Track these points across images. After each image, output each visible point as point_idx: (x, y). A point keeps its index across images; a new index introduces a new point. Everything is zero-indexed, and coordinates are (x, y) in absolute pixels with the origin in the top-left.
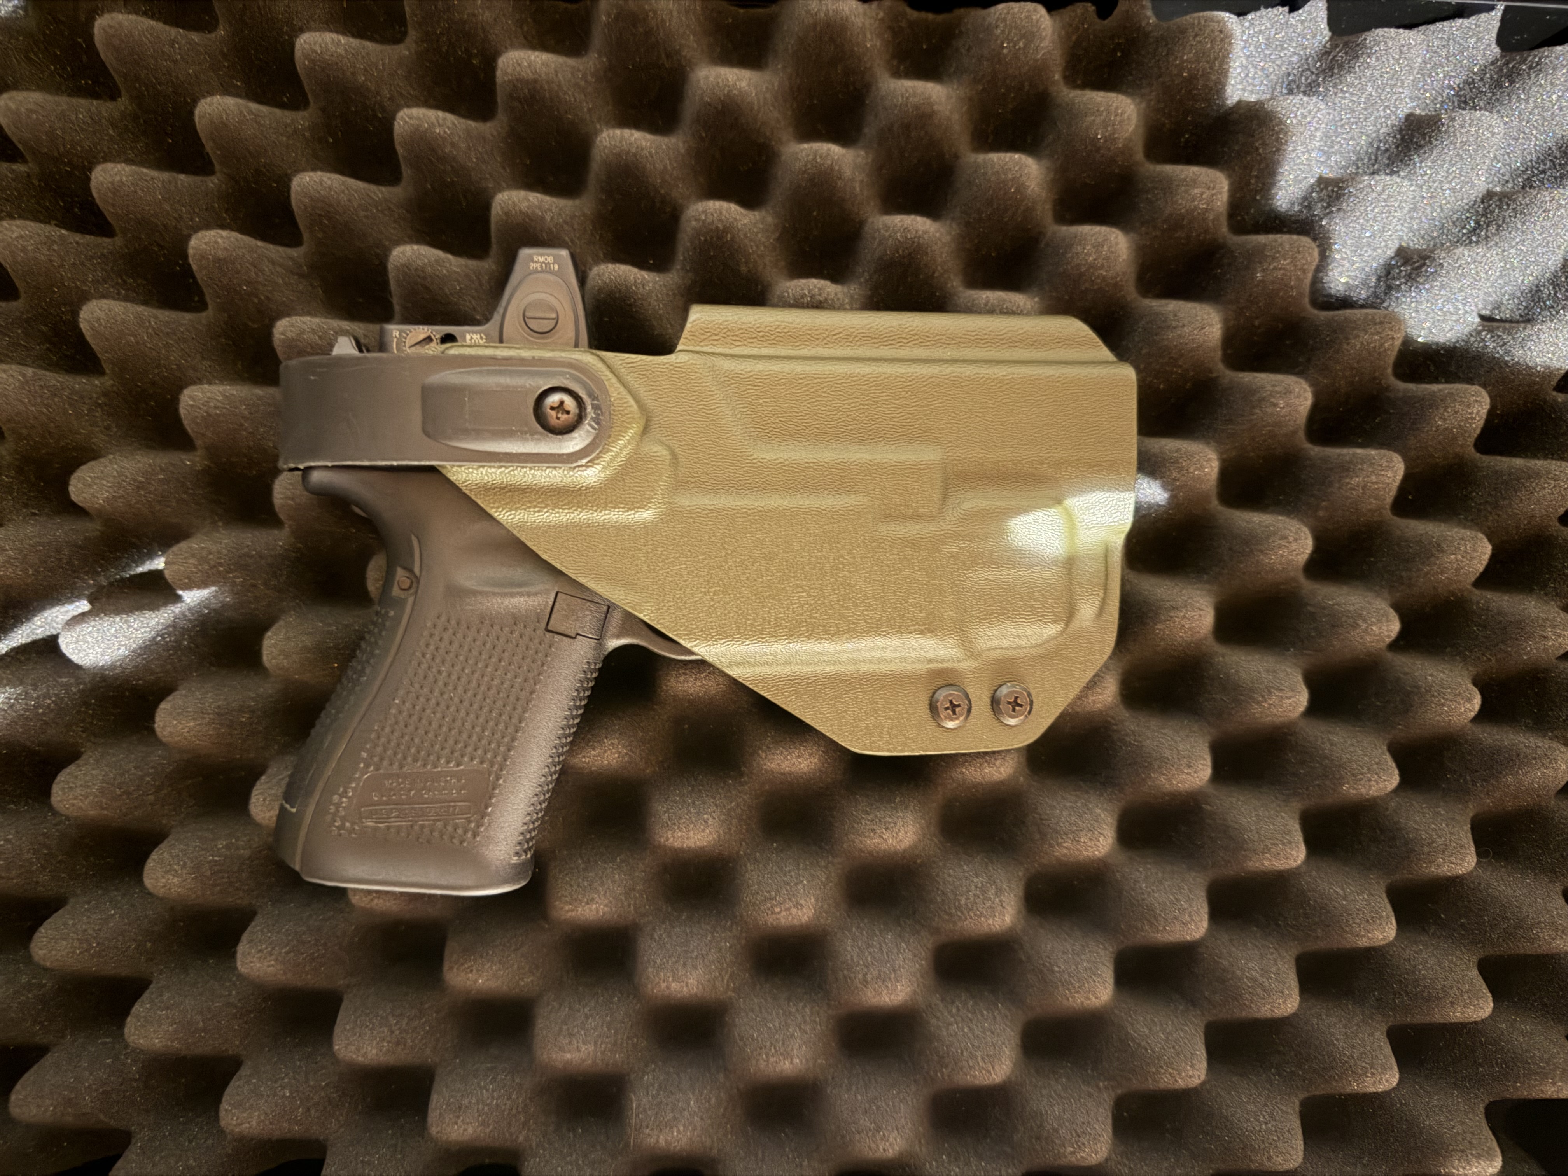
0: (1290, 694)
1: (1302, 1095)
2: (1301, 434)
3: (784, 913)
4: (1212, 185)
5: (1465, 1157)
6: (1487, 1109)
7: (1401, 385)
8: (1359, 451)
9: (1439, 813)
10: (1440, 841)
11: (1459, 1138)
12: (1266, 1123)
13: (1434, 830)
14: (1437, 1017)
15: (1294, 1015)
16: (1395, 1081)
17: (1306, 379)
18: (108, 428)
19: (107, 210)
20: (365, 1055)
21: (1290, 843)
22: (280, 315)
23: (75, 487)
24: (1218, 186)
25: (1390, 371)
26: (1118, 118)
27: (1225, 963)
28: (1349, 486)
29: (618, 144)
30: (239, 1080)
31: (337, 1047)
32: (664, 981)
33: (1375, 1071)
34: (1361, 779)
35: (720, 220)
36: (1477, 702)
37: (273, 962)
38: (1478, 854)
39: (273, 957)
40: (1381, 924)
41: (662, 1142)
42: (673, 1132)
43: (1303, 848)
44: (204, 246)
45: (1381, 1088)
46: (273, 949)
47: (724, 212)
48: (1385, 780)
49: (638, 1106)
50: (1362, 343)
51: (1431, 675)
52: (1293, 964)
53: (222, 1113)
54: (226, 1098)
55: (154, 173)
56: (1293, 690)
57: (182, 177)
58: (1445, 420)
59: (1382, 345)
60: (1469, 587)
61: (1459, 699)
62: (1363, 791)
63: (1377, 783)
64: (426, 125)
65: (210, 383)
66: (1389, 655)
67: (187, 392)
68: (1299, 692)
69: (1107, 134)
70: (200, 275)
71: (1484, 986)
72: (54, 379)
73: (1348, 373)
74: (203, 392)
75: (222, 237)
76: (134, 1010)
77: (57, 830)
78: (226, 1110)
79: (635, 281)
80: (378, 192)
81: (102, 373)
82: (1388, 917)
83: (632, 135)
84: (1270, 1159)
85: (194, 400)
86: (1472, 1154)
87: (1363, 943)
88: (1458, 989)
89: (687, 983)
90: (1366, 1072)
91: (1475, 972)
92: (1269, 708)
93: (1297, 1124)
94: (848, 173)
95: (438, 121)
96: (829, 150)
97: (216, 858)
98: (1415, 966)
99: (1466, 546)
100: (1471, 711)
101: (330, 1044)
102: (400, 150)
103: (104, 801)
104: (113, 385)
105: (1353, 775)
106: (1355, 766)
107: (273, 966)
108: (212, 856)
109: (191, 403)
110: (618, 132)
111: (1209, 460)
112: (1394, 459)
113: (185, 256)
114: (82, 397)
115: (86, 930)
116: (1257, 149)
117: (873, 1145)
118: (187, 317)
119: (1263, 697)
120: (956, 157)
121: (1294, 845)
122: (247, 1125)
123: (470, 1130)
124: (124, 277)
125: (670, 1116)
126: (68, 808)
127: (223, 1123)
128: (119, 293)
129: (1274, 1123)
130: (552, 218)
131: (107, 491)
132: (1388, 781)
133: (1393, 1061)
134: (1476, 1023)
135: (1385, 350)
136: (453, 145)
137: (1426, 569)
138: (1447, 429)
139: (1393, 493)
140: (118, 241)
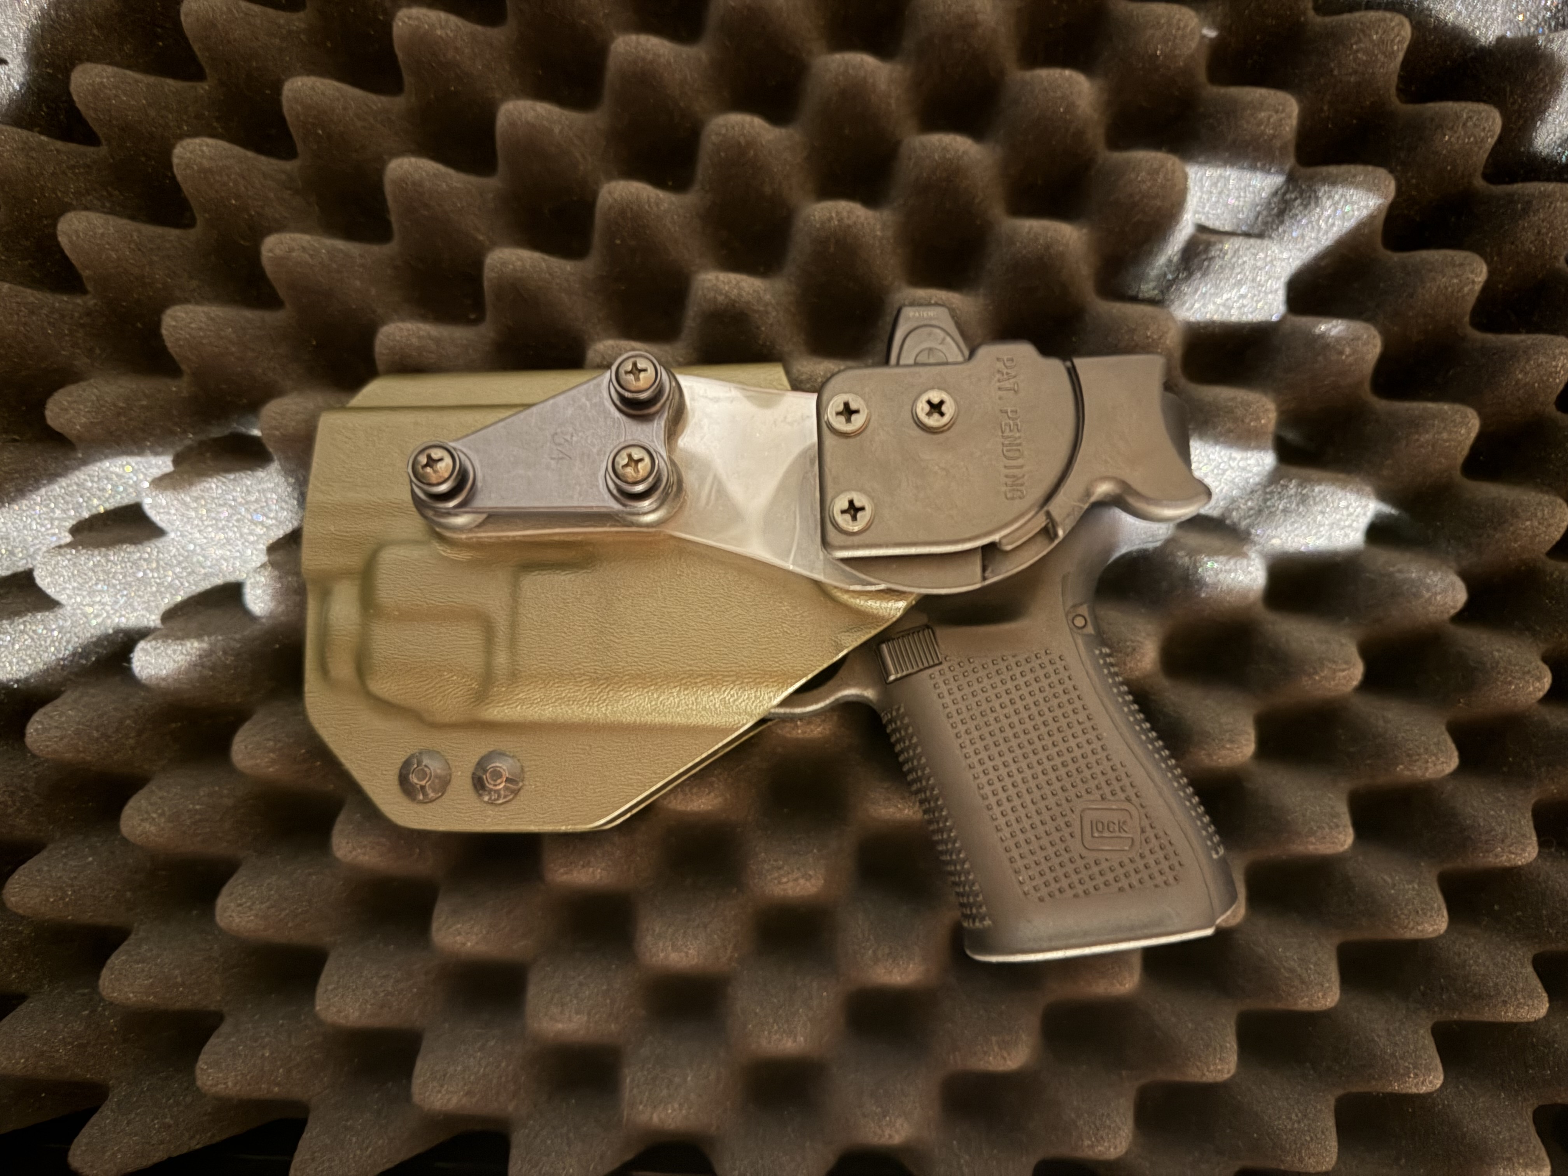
0: (1344, 666)
1: (1340, 1092)
2: (1367, 386)
3: (791, 884)
4: (1281, 108)
5: (1511, 1165)
6: (1535, 1113)
7: (1478, 335)
8: (1430, 405)
9: (1498, 799)
10: (1500, 830)
11: (1506, 1145)
12: (1299, 1122)
13: (1492, 816)
14: (1487, 1016)
15: (1335, 1009)
16: (1439, 1083)
17: (1375, 325)
18: (91, 350)
19: (89, 114)
20: (346, 1017)
21: (1337, 826)
22: (270, 231)
23: (52, 411)
24: (1288, 110)
25: (1467, 319)
26: (1180, 32)
27: (1261, 951)
28: (1417, 444)
29: (633, 50)
30: (218, 1037)
31: (318, 1008)
32: (662, 950)
33: (1418, 1072)
34: (1416, 761)
35: (743, 135)
36: (1547, 681)
37: (252, 918)
38: (1541, 844)
39: (253, 912)
40: (1431, 916)
41: (655, 1119)
42: (667, 1110)
43: (1350, 831)
44: (188, 155)
45: (1423, 1090)
46: (253, 903)
47: (747, 126)
48: (1443, 763)
49: (633, 1080)
50: (1439, 287)
51: (1499, 651)
52: (1334, 954)
53: (198, 1072)
54: (203, 1057)
55: (138, 76)
56: (1346, 662)
57: (170, 81)
58: (1526, 374)
59: (1461, 290)
60: (1543, 557)
61: (1527, 677)
62: (1419, 773)
63: (1435, 765)
64: (426, 26)
65: (197, 303)
66: (1452, 628)
67: (169, 312)
68: (1354, 665)
69: (1167, 50)
70: (187, 188)
71: (1540, 985)
72: (32, 296)
73: (1421, 320)
74: (187, 313)
75: (207, 145)
76: (109, 961)
77: (35, 773)
78: (202, 1069)
79: (648, 200)
80: (377, 101)
81: (83, 291)
82: (1439, 909)
83: (648, 40)
84: (1301, 1160)
85: (176, 321)
86: (1519, 1163)
87: (1411, 934)
88: (1512, 987)
89: (687, 953)
90: (1410, 1073)
91: (1530, 969)
92: (1320, 681)
93: (1331, 1123)
94: (882, 86)
95: (440, 22)
96: (862, 60)
97: (198, 807)
98: (1465, 961)
99: (1543, 510)
100: (1540, 690)
101: (313, 1005)
102: (400, 55)
103: (80, 743)
104: (96, 304)
105: (1409, 755)
106: (1411, 746)
107: (252, 920)
108: (193, 804)
109: (174, 323)
110: (634, 37)
111: (1267, 410)
112: (1470, 415)
113: (170, 166)
114: (63, 316)
115: (60, 877)
116: (1332, 71)
117: (879, 1132)
118: (173, 233)
119: (1314, 668)
120: (1002, 73)
121: (1341, 829)
122: (223, 1086)
123: (455, 1100)
124: (110, 189)
125: (665, 1092)
126: (41, 751)
127: (199, 1083)
128: (103, 206)
129: (1306, 1122)
130: (561, 132)
131: (84, 416)
132: (1446, 763)
133: (1438, 1061)
134: (1529, 1023)
135: (1463, 296)
136: (456, 49)
137: (1498, 536)
138: (1528, 383)
139: (1466, 452)
140: (104, 150)
